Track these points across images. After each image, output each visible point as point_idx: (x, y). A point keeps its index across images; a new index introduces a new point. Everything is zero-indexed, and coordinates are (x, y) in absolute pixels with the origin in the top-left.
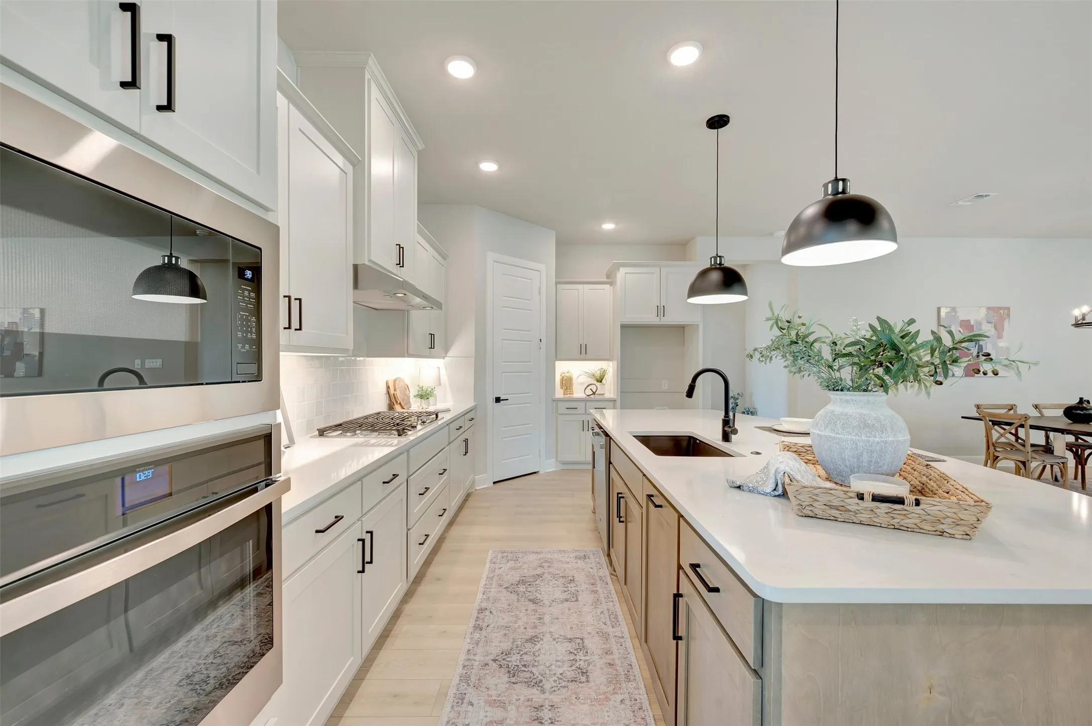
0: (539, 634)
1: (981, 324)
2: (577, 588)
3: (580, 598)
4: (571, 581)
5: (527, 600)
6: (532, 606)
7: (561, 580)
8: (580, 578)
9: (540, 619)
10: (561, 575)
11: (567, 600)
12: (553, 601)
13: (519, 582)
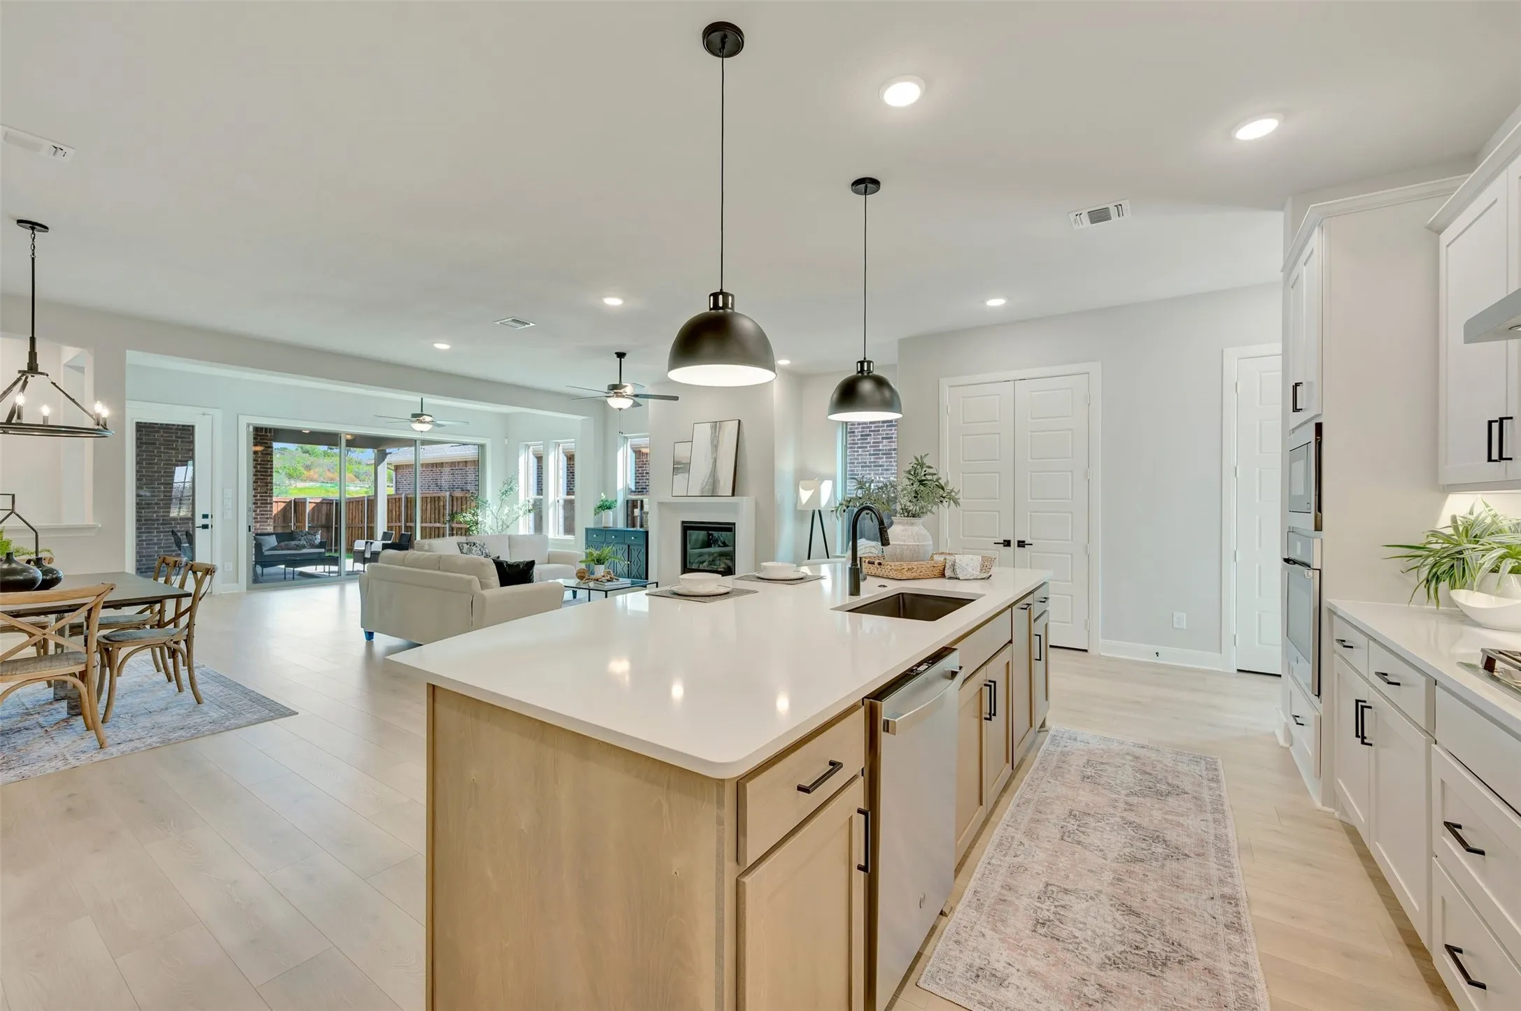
0: (1123, 863)
2: (1038, 904)
3: (1041, 886)
4: (1043, 924)
5: (1144, 917)
6: (1135, 903)
7: (1064, 934)
8: (1019, 923)
9: (1120, 880)
10: (1060, 945)
11: (1066, 891)
12: (1091, 898)
13: (1164, 964)
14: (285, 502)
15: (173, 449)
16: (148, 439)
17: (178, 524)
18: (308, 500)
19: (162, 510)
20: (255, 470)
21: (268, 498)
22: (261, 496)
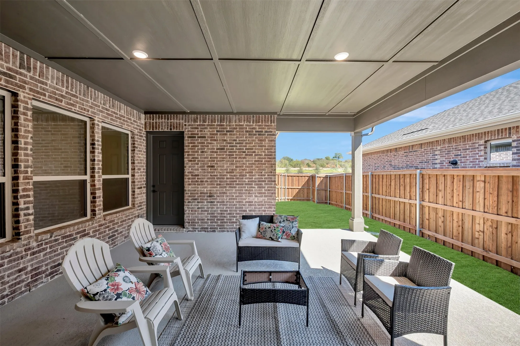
14: (308, 176)
15: (215, 140)
16: (202, 134)
17: (218, 196)
18: (317, 175)
19: (209, 186)
20: (263, 154)
21: (273, 177)
22: (268, 175)
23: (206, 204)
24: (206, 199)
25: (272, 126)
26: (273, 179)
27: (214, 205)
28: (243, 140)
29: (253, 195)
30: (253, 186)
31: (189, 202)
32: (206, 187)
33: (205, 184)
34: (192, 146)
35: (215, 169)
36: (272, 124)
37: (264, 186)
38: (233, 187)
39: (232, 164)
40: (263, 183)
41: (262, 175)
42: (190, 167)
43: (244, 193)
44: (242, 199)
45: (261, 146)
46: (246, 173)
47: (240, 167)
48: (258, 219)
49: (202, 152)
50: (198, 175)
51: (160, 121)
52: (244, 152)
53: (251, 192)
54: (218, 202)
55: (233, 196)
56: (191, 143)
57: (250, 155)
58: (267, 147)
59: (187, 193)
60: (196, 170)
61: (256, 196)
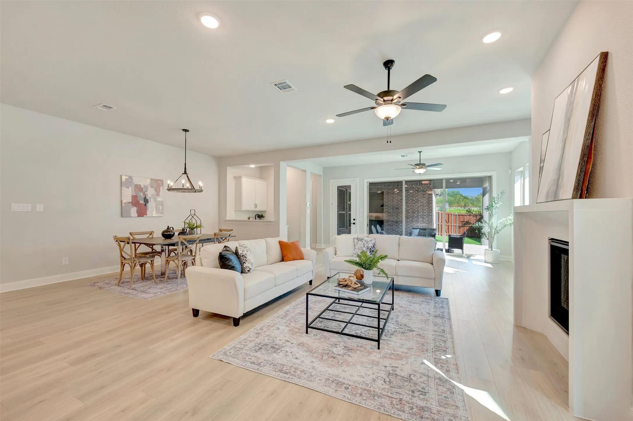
1: (147, 188)
15: (399, 195)
20: (425, 201)
21: (430, 213)
22: (428, 213)
23: (394, 226)
24: (395, 224)
25: (430, 187)
26: (430, 215)
27: (398, 227)
28: (414, 195)
29: (419, 223)
30: (419, 218)
31: (386, 226)
32: (394, 219)
33: (394, 217)
34: (387, 198)
35: (399, 210)
36: (430, 186)
37: (425, 218)
38: (408, 219)
39: (408, 207)
40: (425, 217)
41: (424, 213)
42: (386, 208)
43: (414, 222)
44: (413, 225)
45: (424, 198)
46: (415, 211)
47: (412, 208)
48: (419, 229)
49: (393, 201)
50: (390, 213)
51: (373, 187)
52: (414, 201)
53: (418, 221)
54: (400, 226)
55: (408, 223)
56: (387, 197)
57: (417, 202)
58: (427, 198)
59: (385, 221)
60: (389, 210)
61: (421, 223)
